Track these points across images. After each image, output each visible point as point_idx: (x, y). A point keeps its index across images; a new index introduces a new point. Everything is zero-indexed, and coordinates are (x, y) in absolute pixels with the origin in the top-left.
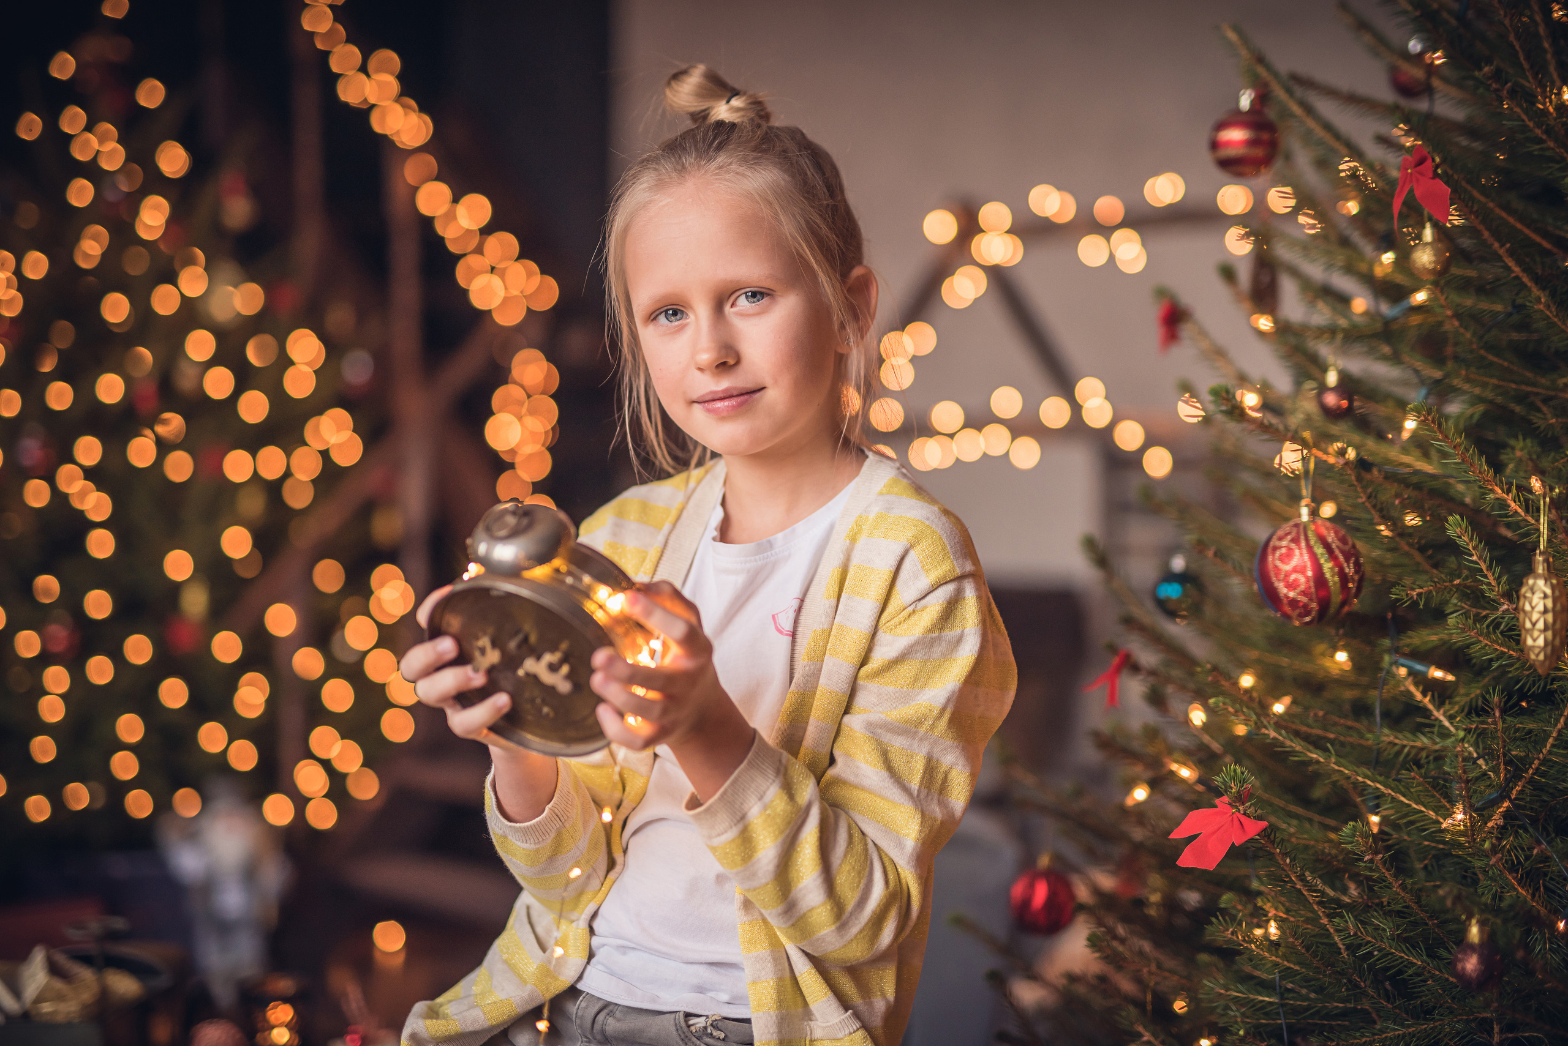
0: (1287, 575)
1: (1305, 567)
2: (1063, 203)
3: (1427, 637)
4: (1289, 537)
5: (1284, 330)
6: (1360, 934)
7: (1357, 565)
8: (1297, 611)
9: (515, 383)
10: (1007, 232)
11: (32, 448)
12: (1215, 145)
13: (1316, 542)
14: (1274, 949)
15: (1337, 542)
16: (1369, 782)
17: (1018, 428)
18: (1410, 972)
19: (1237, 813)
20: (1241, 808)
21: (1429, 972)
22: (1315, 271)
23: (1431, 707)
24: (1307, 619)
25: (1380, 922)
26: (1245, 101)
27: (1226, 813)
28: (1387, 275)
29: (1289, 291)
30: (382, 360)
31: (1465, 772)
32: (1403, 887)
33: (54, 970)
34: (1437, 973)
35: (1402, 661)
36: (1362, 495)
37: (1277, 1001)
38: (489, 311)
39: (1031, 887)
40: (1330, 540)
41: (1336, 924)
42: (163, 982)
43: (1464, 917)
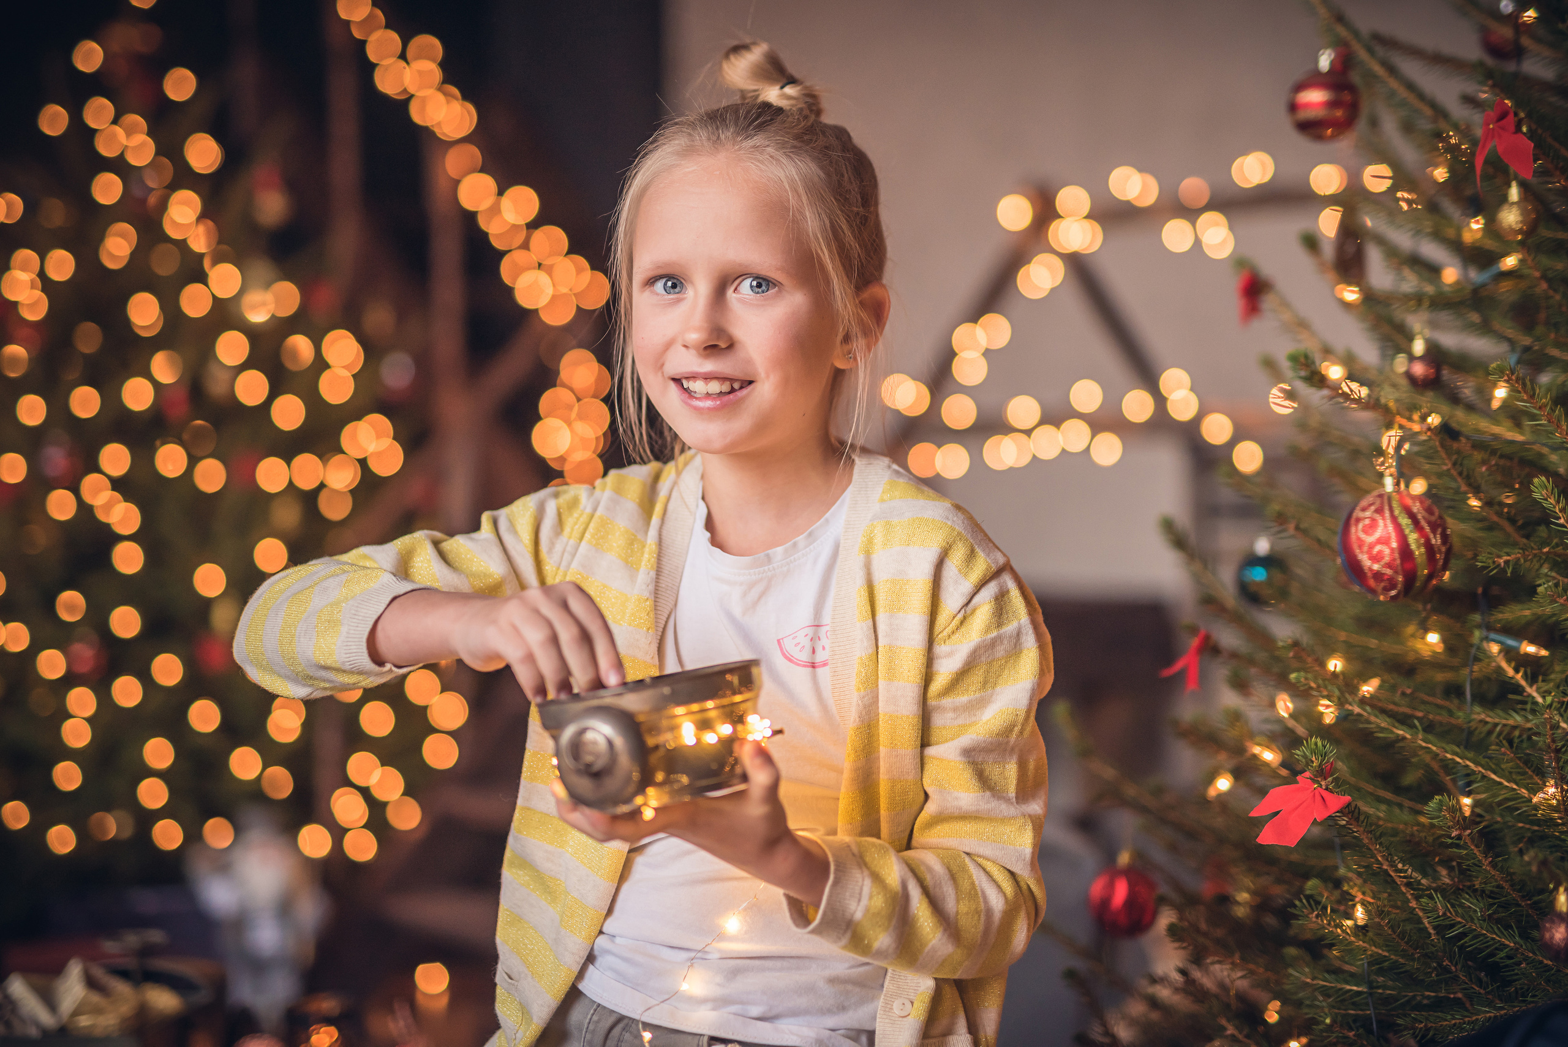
0: (1371, 546)
1: (1389, 538)
2: (1145, 186)
3: (1519, 612)
4: (1373, 508)
5: (1370, 298)
6: (1449, 915)
7: (1445, 538)
8: (1383, 584)
9: (564, 386)
10: (1086, 217)
11: (56, 458)
12: (1293, 107)
13: (1400, 513)
14: (1361, 934)
15: (1423, 512)
16: (1458, 760)
17: (1098, 423)
18: (1502, 954)
19: (1319, 788)
20: (1323, 783)
21: (1523, 954)
22: (1403, 240)
23: (1523, 683)
24: (1393, 593)
25: (1471, 903)
26: (1325, 61)
27: (1308, 789)
28: (1477, 241)
29: (1375, 258)
30: (423, 363)
31: (1554, 741)
32: (1494, 865)
33: (91, 983)
34: (1531, 955)
35: (1493, 635)
36: (1447, 461)
37: (1365, 990)
38: (536, 311)
39: (1111, 886)
40: (1415, 510)
41: (1424, 904)
42: (203, 997)
43: (1551, 886)
